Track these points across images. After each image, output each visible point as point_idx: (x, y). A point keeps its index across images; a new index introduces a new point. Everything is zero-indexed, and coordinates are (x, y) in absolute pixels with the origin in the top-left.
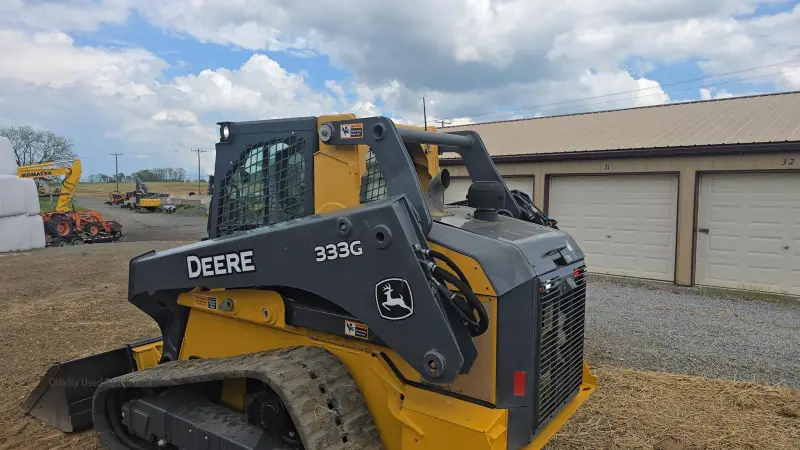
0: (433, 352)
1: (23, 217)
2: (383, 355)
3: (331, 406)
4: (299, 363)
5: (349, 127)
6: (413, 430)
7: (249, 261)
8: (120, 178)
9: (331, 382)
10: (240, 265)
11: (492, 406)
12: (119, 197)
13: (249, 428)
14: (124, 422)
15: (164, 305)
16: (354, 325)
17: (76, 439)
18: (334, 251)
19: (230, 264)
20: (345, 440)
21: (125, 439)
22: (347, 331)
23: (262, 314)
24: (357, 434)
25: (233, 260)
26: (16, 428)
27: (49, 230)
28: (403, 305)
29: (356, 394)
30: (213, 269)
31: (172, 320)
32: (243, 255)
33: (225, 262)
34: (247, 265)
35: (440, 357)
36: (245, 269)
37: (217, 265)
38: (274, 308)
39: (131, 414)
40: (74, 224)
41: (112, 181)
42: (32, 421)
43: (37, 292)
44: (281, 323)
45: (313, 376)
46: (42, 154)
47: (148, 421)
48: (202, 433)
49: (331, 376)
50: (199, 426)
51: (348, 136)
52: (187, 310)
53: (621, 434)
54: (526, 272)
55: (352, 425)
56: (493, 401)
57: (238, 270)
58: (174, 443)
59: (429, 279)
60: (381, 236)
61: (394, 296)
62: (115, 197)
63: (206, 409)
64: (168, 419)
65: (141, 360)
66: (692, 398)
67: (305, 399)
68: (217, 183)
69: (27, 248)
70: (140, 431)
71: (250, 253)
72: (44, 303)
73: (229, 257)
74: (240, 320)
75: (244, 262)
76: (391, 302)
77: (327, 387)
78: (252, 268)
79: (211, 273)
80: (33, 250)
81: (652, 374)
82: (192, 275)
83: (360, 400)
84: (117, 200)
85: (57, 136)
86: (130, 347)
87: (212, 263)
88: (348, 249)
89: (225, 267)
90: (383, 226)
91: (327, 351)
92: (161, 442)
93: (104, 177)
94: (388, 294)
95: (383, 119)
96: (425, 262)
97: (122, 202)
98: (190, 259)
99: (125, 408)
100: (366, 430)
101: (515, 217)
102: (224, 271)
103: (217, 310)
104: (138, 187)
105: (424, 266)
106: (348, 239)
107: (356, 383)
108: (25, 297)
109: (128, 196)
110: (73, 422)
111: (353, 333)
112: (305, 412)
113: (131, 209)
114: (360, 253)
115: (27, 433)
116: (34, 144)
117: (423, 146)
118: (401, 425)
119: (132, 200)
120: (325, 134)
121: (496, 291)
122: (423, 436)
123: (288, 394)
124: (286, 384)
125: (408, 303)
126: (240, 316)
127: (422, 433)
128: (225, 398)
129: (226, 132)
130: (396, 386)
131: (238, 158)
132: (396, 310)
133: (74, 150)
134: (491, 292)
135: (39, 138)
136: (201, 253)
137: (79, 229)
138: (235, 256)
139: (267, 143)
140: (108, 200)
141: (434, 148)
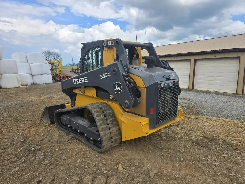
0: (126, 101)
1: (46, 75)
2: (120, 104)
3: (105, 116)
4: (98, 105)
5: (110, 42)
6: (125, 123)
7: (86, 79)
8: (74, 65)
9: (105, 110)
10: (84, 81)
11: (145, 117)
12: (73, 70)
13: (88, 122)
14: (61, 121)
15: (70, 93)
16: (112, 96)
17: (51, 125)
18: (104, 76)
19: (82, 80)
20: (108, 124)
21: (61, 125)
22: (110, 98)
23: (91, 94)
24: (111, 123)
25: (83, 79)
26: (38, 122)
27: (54, 78)
28: (120, 89)
29: (113, 114)
30: (79, 82)
31: (73, 97)
32: (85, 78)
33: (81, 80)
34: (86, 80)
35: (128, 102)
36: (86, 81)
37: (80, 81)
38: (93, 92)
39: (62, 119)
40: (60, 77)
41: (72, 66)
42: (42, 121)
43: (48, 93)
44: (95, 96)
45: (101, 108)
46: (53, 58)
47: (66, 120)
48: (77, 123)
49: (106, 109)
50: (76, 121)
51: (110, 44)
52: (76, 94)
53: (194, 132)
54: (154, 80)
55: (110, 121)
56: (145, 116)
57: (84, 82)
58: (71, 126)
59: (126, 82)
60: (114, 71)
61: (118, 87)
62: (72, 70)
63: (79, 118)
64: (70, 120)
65: (67, 107)
66: (222, 124)
67: (98, 113)
68: (82, 60)
69: (48, 83)
70: (64, 123)
71: (86, 77)
72: (49, 96)
73: (82, 78)
74: (87, 96)
75: (85, 80)
76: (117, 88)
77: (104, 111)
78: (87, 81)
79: (78, 83)
80: (49, 83)
81: (213, 118)
82: (75, 84)
83: (114, 115)
84: (73, 71)
85: (57, 53)
86: (64, 104)
87: (78, 80)
88: (108, 75)
89: (81, 81)
90: (114, 68)
91: (106, 103)
92: (69, 126)
93: (70, 64)
94: (116, 86)
95: (118, 39)
96: (125, 78)
97: (74, 71)
98: (74, 79)
99: (61, 117)
100: (114, 123)
101: (162, 68)
102: (81, 82)
103: (81, 93)
104: (78, 67)
105: (125, 79)
106: (107, 72)
107: (113, 111)
108: (45, 94)
109: (76, 69)
110: (51, 122)
111: (111, 98)
112: (97, 116)
113: (77, 73)
114: (110, 76)
115: (40, 123)
116: (51, 55)
117: (136, 47)
118: (122, 121)
119: (77, 71)
120: (105, 45)
121: (145, 86)
122: (127, 124)
123: (93, 112)
124: (93, 110)
125: (121, 89)
126: (86, 94)
127: (126, 123)
128: (85, 116)
129: (83, 46)
130: (122, 112)
131: (86, 53)
132: (118, 91)
133: (61, 57)
134: (144, 86)
135: (52, 54)
136: (76, 78)
137: (62, 78)
138: (83, 78)
139: (92, 48)
140: (71, 71)
141: (139, 48)
